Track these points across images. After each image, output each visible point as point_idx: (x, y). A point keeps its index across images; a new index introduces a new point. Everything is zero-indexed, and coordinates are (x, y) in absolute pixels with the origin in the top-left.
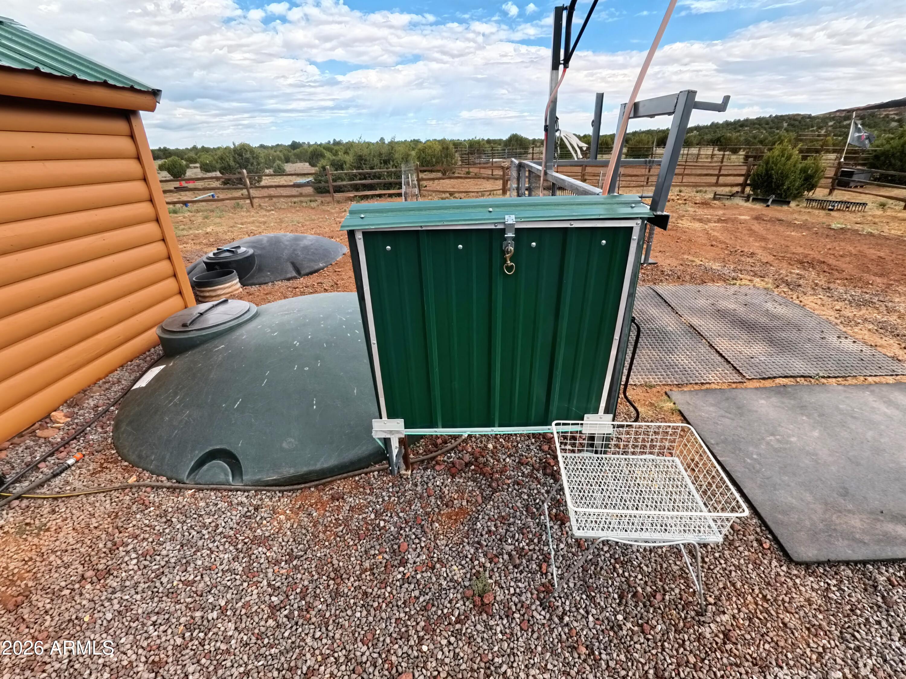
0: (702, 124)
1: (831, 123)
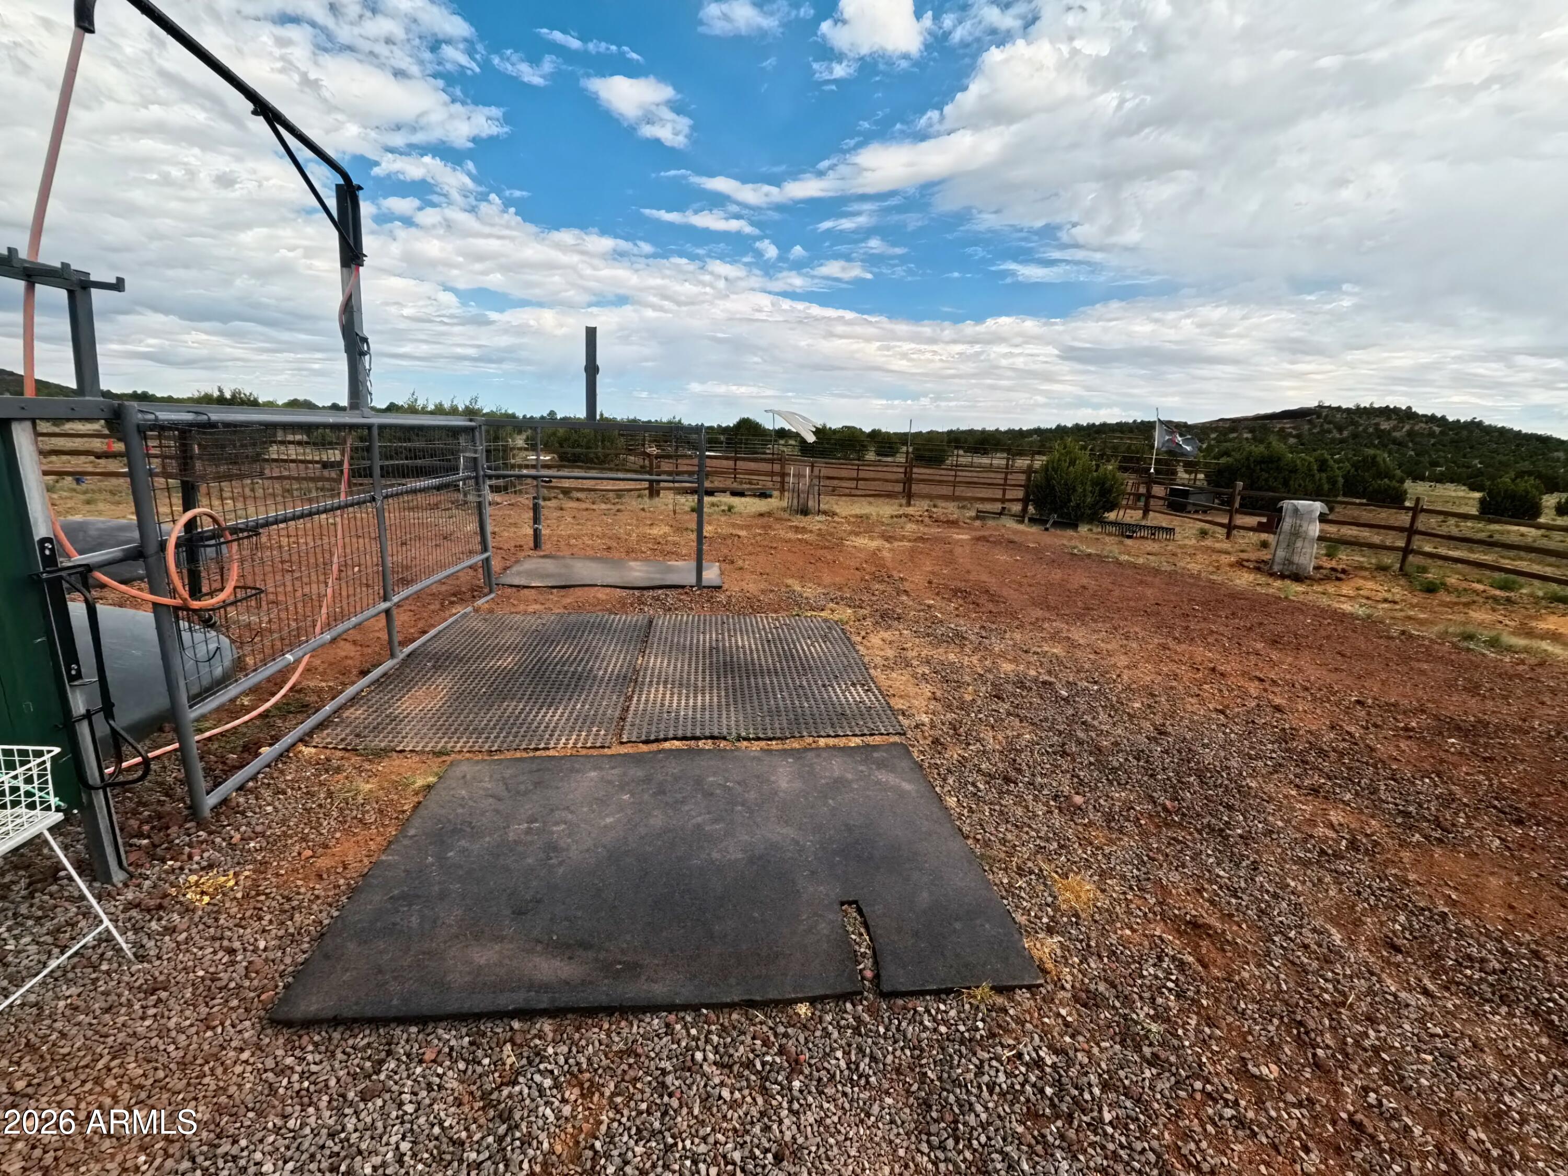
0: (1044, 426)
1: (1213, 436)
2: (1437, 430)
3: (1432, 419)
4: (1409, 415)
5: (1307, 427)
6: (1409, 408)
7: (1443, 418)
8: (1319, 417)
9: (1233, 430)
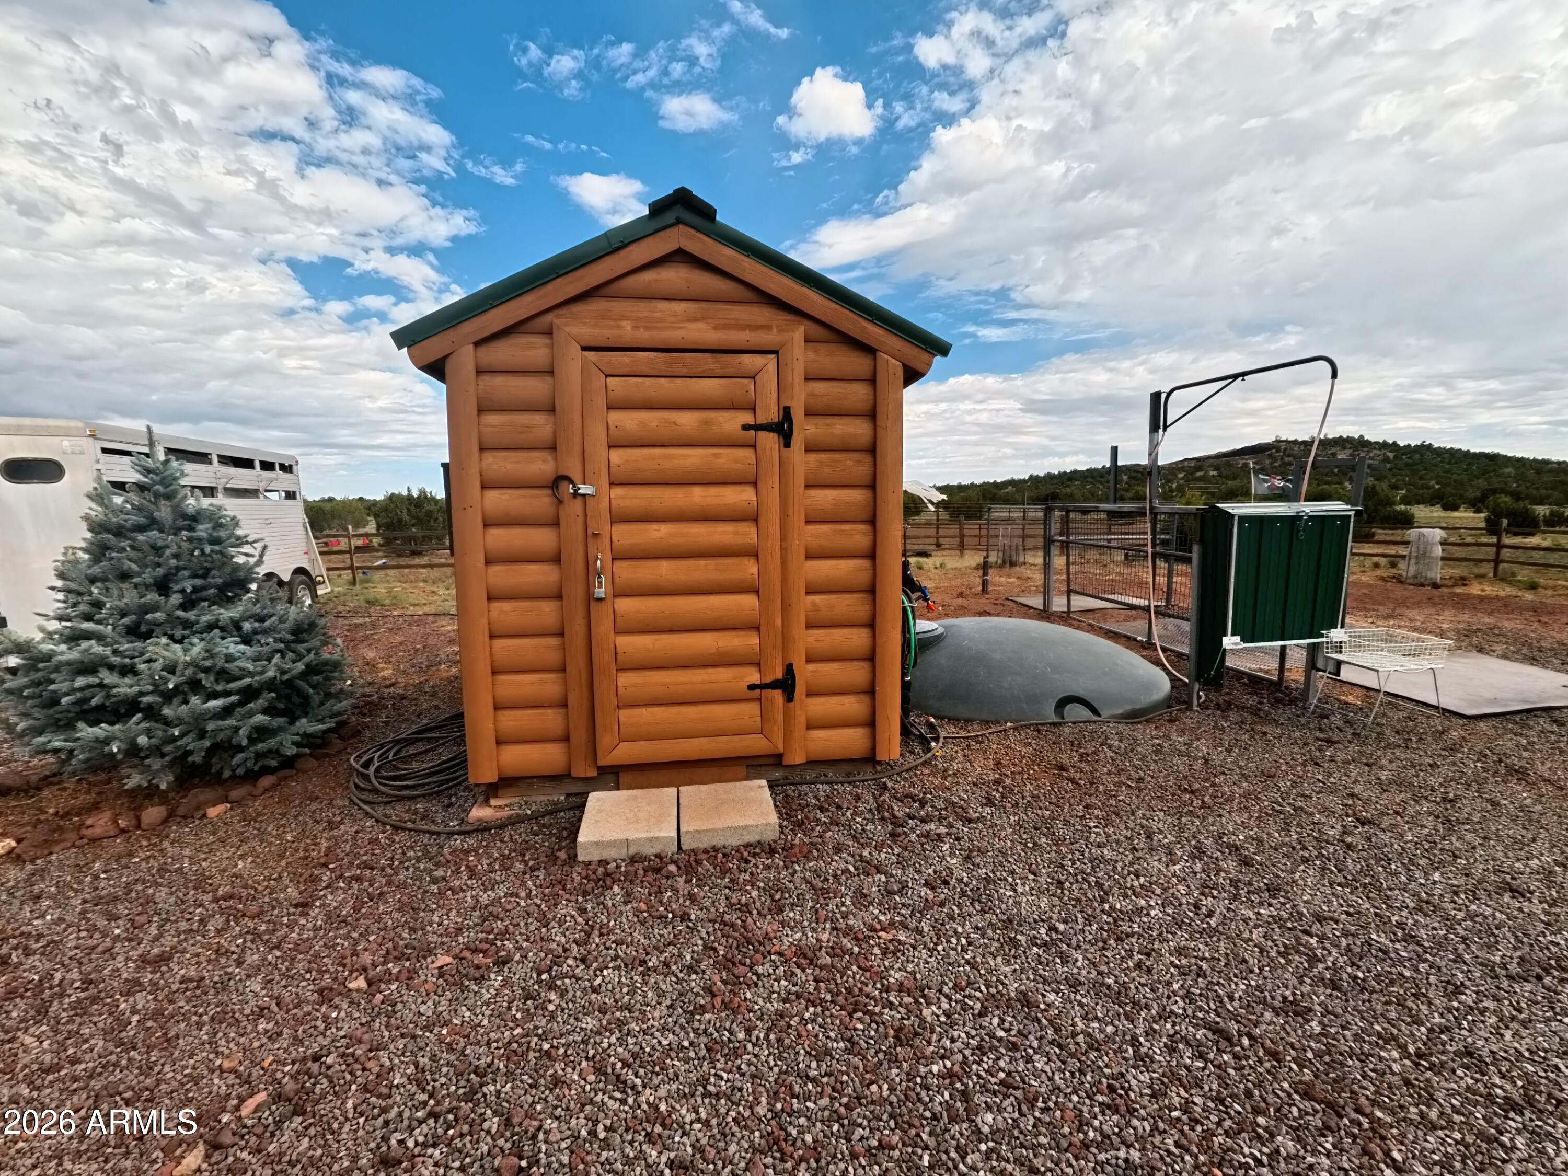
0: (1017, 477)
1: (1181, 475)
2: (1391, 455)
3: (1384, 445)
4: (1361, 444)
5: (1268, 462)
6: (1361, 437)
7: (1395, 443)
8: (1278, 450)
9: (1200, 469)
